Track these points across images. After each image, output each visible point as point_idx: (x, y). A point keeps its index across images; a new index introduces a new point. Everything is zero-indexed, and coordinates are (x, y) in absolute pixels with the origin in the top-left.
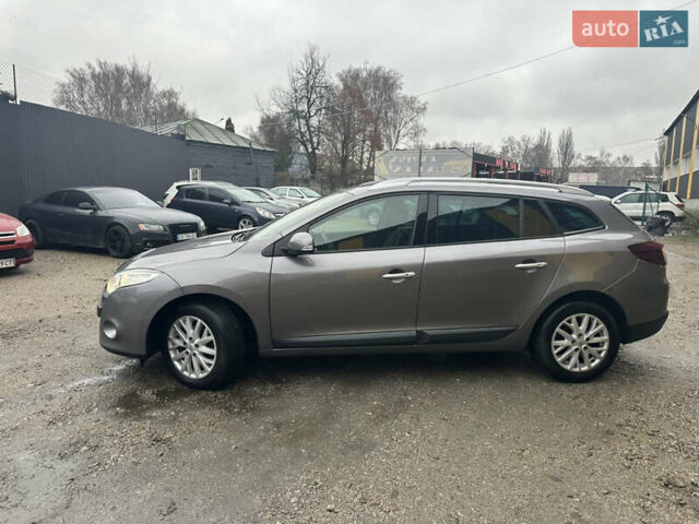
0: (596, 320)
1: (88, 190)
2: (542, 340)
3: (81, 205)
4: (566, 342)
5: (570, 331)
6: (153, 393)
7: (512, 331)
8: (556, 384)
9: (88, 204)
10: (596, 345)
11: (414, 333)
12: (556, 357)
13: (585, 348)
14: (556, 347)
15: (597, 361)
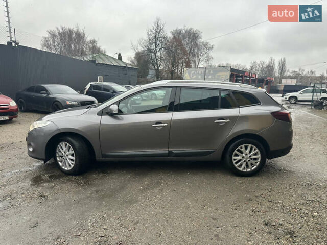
0: (254, 147)
1: (45, 86)
2: (228, 156)
3: (42, 92)
4: (239, 158)
5: (242, 153)
6: (48, 176)
7: (213, 151)
8: (235, 177)
9: (45, 92)
10: (255, 159)
11: (167, 152)
12: (234, 164)
13: (249, 161)
14: (235, 160)
15: (255, 167)
